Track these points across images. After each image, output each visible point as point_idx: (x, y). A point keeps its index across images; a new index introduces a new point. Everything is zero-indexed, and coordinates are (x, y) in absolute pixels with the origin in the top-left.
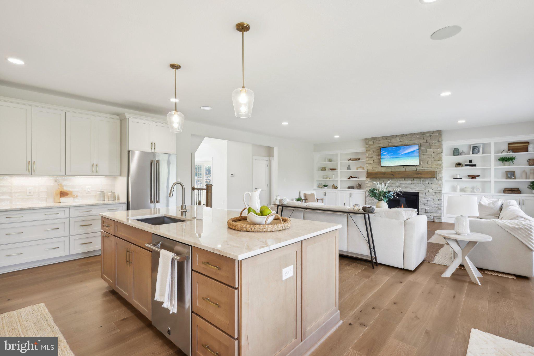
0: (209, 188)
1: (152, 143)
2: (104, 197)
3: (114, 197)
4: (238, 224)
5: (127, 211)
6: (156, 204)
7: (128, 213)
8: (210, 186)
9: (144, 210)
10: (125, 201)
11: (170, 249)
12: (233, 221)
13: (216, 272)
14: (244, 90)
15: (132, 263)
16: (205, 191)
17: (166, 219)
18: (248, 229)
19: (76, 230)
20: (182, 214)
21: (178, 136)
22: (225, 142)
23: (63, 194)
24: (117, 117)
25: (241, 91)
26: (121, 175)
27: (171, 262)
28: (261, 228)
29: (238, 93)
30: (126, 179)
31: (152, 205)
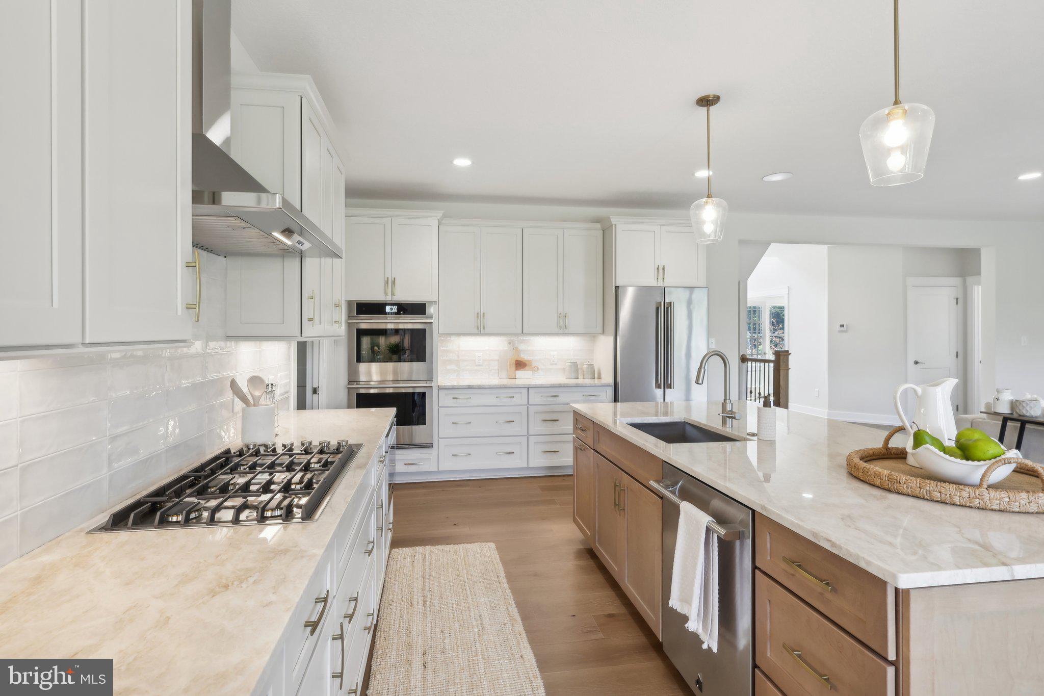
0: (781, 360)
1: (658, 269)
2: (577, 371)
3: (593, 373)
4: (881, 469)
5: (614, 403)
6: (667, 390)
7: (615, 407)
8: (785, 355)
9: (645, 404)
10: (611, 380)
11: (703, 505)
12: (862, 459)
13: (821, 594)
14: (898, 111)
15: (624, 510)
16: (772, 365)
17: (690, 431)
18: (917, 492)
19: (537, 427)
20: (724, 423)
21: (712, 251)
22: (824, 249)
23: (520, 365)
24: (598, 226)
25: (888, 114)
26: (603, 332)
27: (704, 536)
28: (965, 494)
29: (881, 123)
30: (611, 339)
31: (659, 392)
